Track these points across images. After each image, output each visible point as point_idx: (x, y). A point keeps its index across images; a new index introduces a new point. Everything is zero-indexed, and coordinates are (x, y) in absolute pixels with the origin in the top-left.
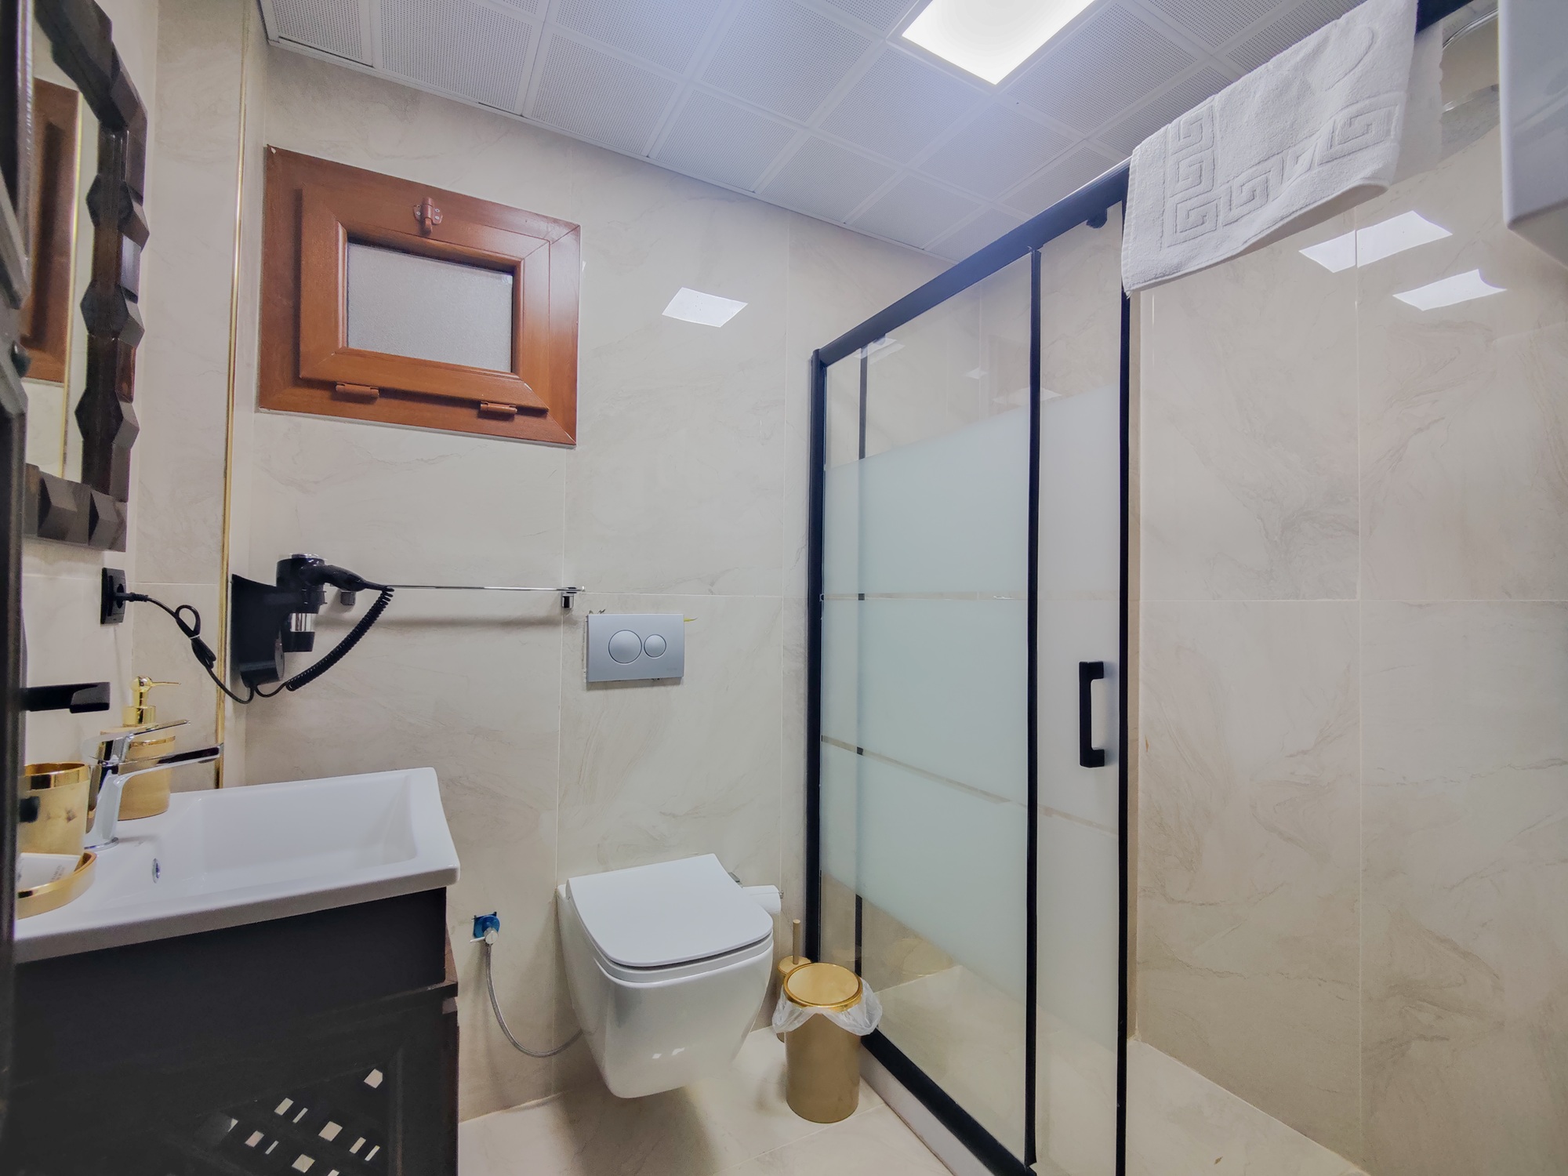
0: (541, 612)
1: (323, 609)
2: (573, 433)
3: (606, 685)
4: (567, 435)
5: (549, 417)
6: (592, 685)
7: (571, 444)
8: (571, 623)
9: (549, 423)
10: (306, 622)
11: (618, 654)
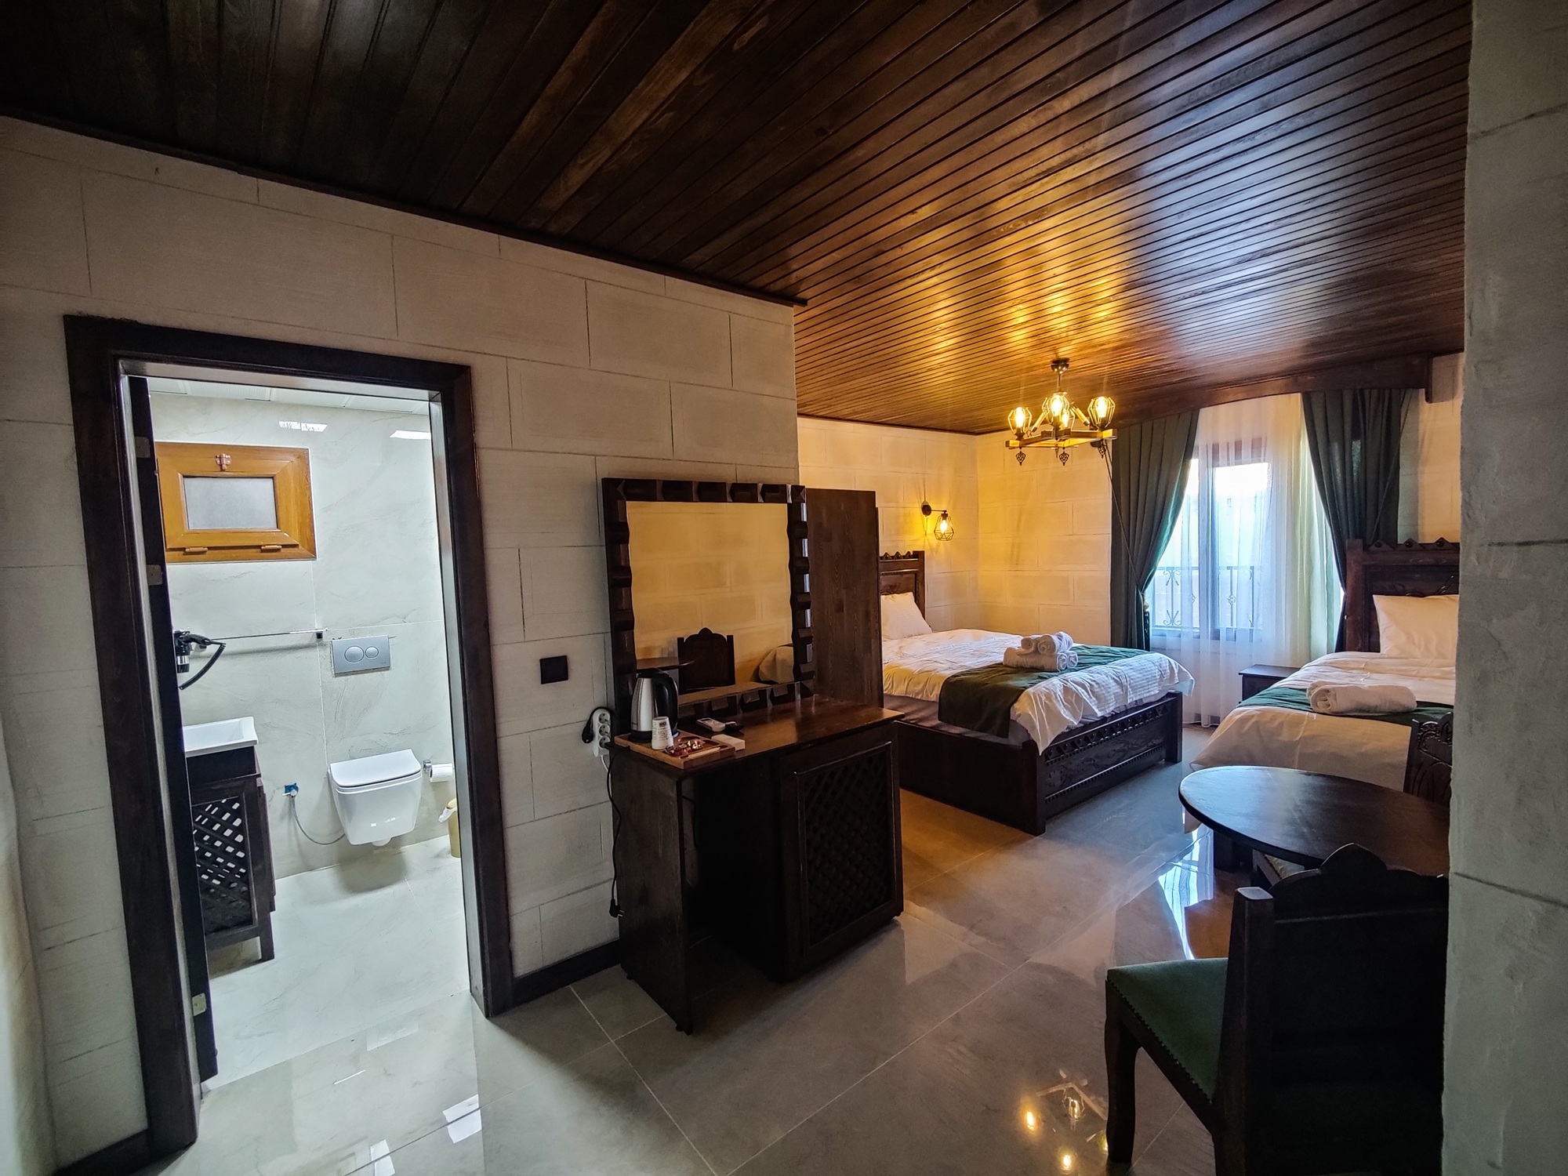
0: (306, 642)
1: (191, 652)
2: (315, 553)
3: (346, 674)
4: (312, 554)
5: (300, 547)
6: (337, 675)
7: (315, 558)
8: (323, 645)
9: (301, 550)
10: (186, 659)
11: (352, 658)
